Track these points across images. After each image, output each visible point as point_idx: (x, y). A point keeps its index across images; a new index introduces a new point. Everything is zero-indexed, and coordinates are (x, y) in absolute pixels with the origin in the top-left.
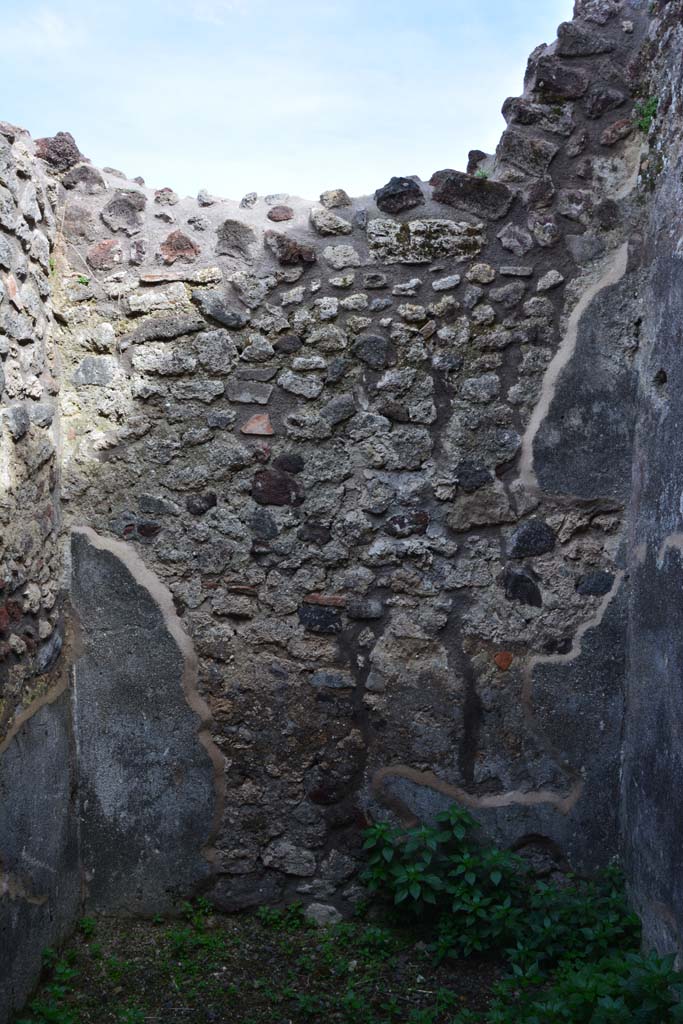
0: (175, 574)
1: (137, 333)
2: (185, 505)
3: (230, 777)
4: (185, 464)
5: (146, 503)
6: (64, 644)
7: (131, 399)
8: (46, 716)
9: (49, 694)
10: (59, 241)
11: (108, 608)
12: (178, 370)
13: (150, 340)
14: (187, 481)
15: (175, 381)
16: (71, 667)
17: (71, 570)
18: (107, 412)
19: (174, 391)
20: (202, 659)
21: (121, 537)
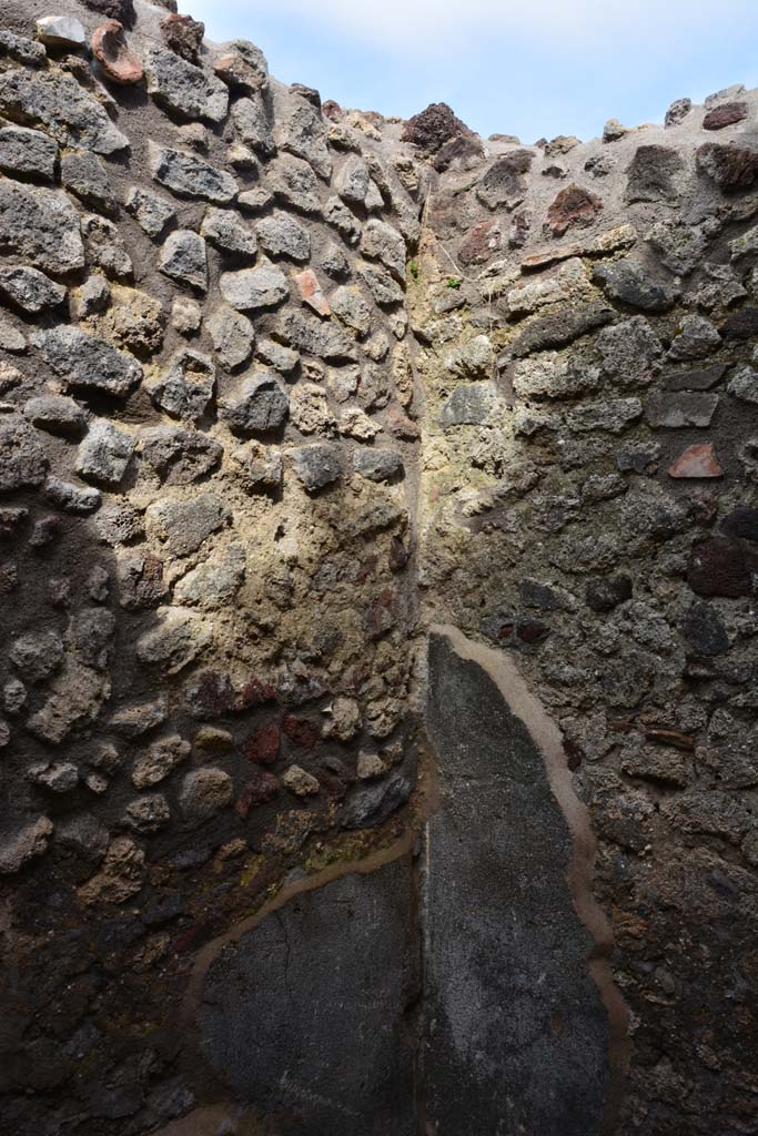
0: (568, 704)
1: (519, 343)
2: (583, 596)
3: (637, 1046)
4: (584, 531)
5: (529, 590)
6: (413, 791)
7: (512, 438)
8: (350, 889)
9: (370, 858)
10: (428, 238)
11: (473, 746)
12: (574, 387)
13: (537, 349)
14: (586, 557)
15: (572, 406)
16: (423, 824)
17: (427, 686)
18: (480, 461)
19: (569, 421)
20: (602, 844)
21: (496, 643)
